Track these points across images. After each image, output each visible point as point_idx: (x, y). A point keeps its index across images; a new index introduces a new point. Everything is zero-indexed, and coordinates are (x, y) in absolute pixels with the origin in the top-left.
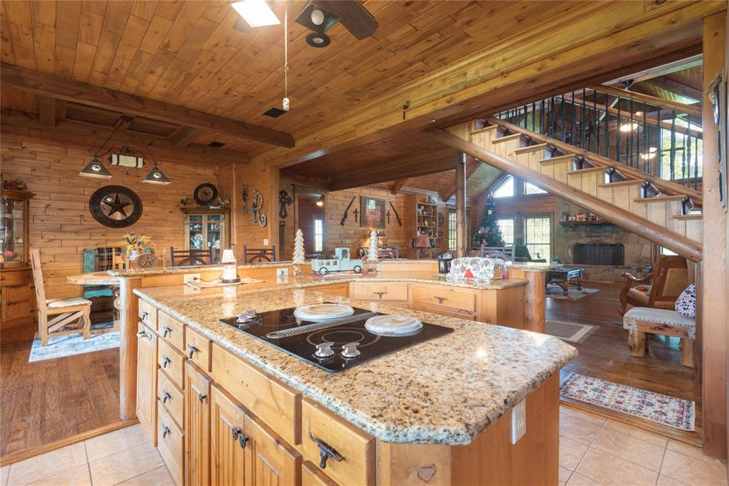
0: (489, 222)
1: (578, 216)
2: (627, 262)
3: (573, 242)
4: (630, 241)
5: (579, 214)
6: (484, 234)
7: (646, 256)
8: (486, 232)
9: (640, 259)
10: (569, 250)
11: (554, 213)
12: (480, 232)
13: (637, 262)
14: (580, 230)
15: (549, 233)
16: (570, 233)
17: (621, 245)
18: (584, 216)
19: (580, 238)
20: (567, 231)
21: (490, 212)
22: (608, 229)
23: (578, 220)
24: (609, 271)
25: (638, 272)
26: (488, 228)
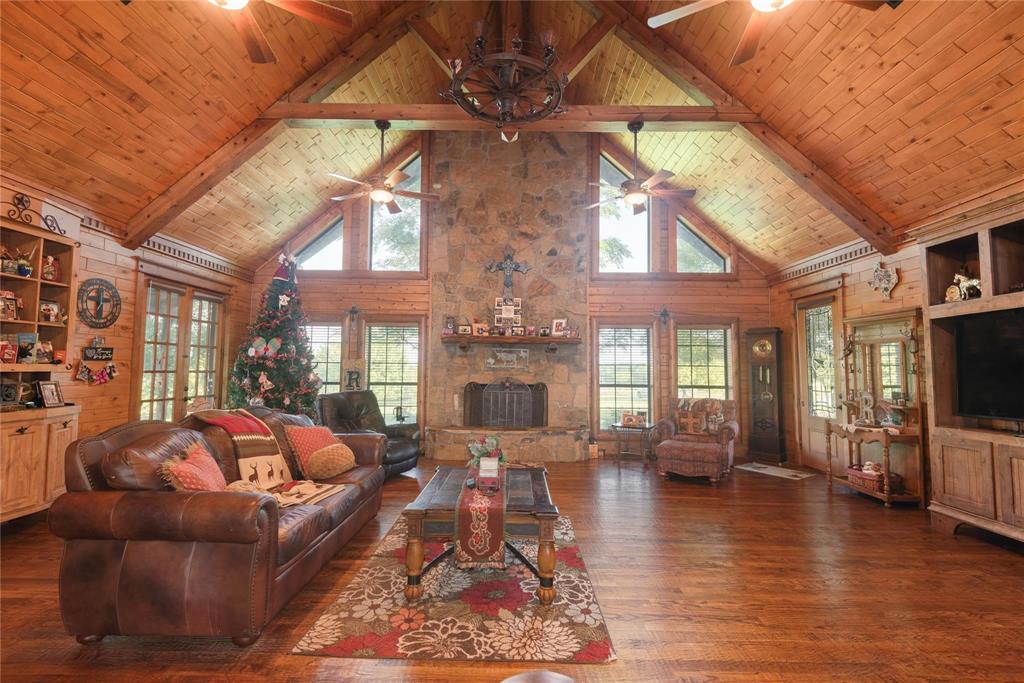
0: (281, 325)
1: (476, 326)
2: (554, 418)
3: (463, 380)
4: (556, 379)
5: (476, 322)
6: (264, 358)
7: (580, 407)
8: (271, 352)
9: (571, 413)
10: (456, 396)
11: (427, 317)
12: (251, 352)
13: (568, 418)
14: (475, 356)
15: (416, 361)
16: (458, 361)
17: (544, 386)
18: (485, 326)
19: (477, 371)
20: (452, 356)
21: (284, 300)
22: (522, 354)
23: (475, 334)
24: (532, 440)
25: (576, 440)
26: (276, 343)
